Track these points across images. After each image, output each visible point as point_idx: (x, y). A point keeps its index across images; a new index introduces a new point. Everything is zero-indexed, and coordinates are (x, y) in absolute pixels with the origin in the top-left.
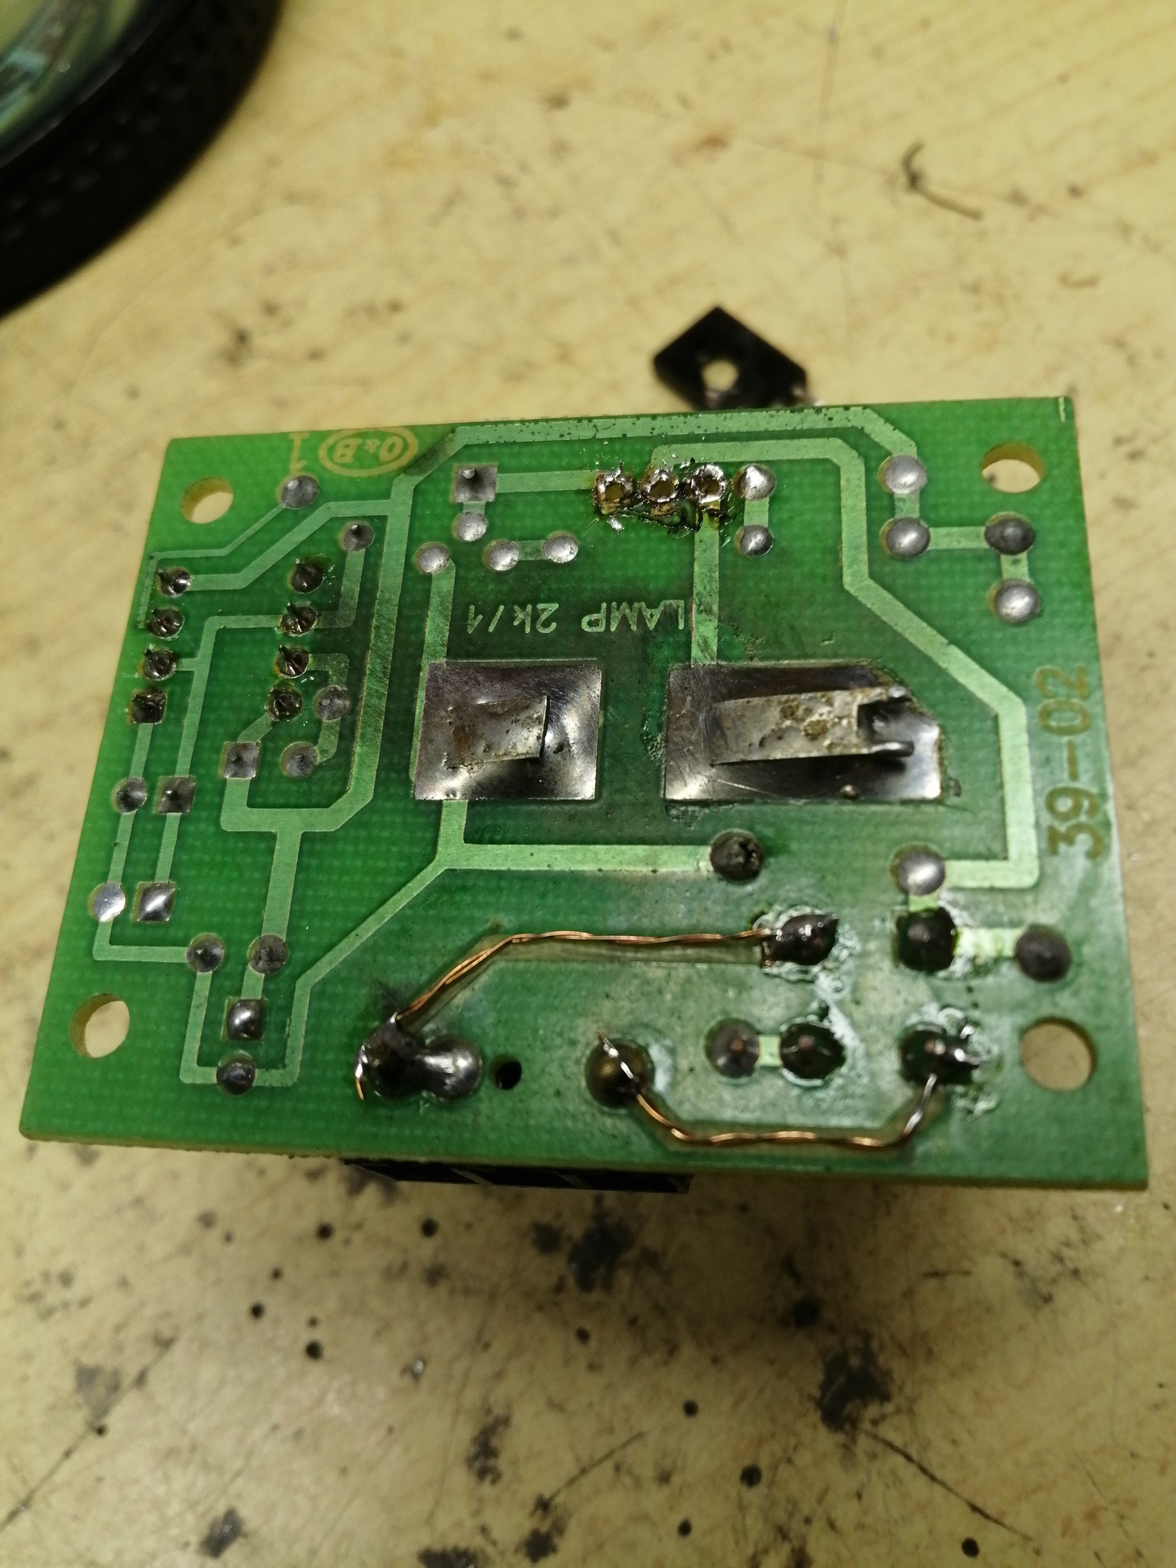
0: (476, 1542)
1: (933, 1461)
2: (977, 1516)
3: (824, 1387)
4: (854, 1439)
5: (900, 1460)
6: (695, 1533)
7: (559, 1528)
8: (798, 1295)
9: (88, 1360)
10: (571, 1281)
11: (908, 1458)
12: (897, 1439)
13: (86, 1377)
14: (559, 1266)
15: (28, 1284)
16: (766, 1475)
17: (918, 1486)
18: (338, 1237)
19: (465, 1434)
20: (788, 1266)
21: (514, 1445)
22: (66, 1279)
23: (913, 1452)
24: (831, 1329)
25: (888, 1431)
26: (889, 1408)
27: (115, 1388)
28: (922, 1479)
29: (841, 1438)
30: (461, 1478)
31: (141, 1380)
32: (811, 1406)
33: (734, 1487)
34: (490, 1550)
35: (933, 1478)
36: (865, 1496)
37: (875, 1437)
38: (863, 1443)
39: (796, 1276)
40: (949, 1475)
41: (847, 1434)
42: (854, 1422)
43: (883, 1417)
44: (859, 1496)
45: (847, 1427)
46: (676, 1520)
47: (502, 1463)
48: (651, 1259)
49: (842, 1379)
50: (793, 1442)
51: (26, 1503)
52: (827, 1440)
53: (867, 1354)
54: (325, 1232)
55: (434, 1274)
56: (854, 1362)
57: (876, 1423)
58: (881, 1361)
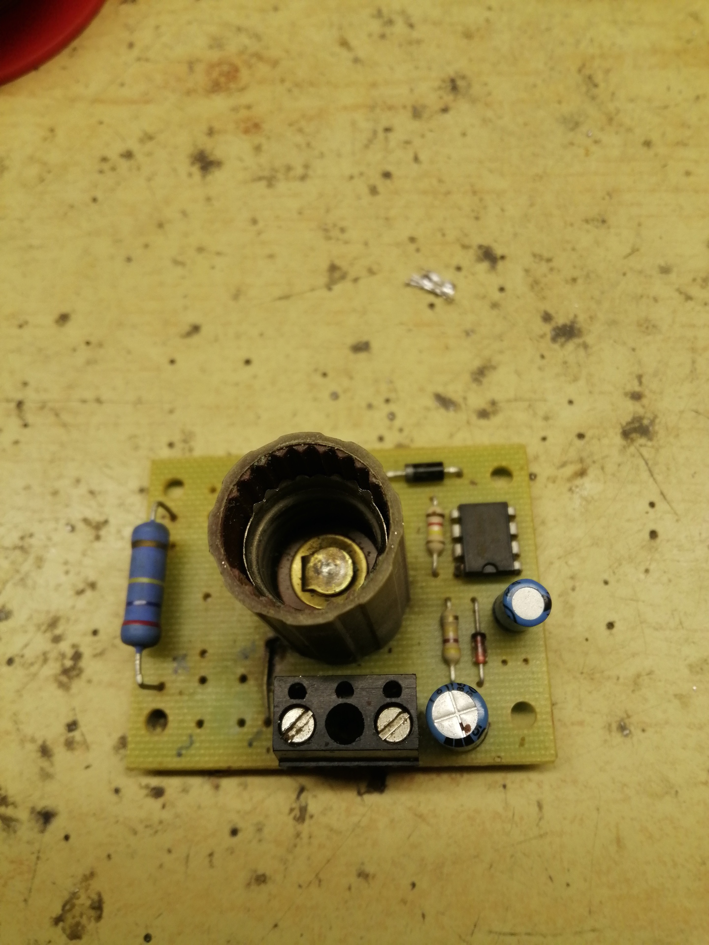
0: (460, 400)
1: (656, 470)
2: (662, 497)
3: (628, 424)
4: (629, 446)
5: (642, 463)
6: (547, 443)
7: (495, 413)
8: (637, 389)
9: (337, 262)
10: (549, 336)
11: (647, 464)
12: (646, 455)
13: (333, 268)
14: (547, 329)
15: (326, 224)
16: (587, 439)
17: (645, 475)
18: (463, 272)
19: (477, 364)
20: (640, 378)
21: (493, 378)
22: (343, 230)
23: (650, 463)
24: (643, 407)
25: (644, 451)
26: (649, 444)
27: (343, 277)
28: (647, 473)
29: (624, 443)
30: (466, 377)
31: (356, 280)
32: (620, 427)
33: (572, 436)
34: (463, 406)
35: (652, 475)
36: (621, 466)
37: (638, 450)
38: (632, 449)
39: (640, 383)
40: (659, 478)
41: (627, 442)
42: (633, 440)
43: (645, 446)
44: (619, 465)
45: (629, 441)
46: (543, 434)
47: (485, 381)
48: (585, 346)
49: (637, 425)
50: (604, 434)
51: (286, 297)
52: (618, 440)
53: (652, 422)
54: (459, 269)
55: (495, 305)
56: (646, 422)
57: (641, 446)
58: (657, 428)
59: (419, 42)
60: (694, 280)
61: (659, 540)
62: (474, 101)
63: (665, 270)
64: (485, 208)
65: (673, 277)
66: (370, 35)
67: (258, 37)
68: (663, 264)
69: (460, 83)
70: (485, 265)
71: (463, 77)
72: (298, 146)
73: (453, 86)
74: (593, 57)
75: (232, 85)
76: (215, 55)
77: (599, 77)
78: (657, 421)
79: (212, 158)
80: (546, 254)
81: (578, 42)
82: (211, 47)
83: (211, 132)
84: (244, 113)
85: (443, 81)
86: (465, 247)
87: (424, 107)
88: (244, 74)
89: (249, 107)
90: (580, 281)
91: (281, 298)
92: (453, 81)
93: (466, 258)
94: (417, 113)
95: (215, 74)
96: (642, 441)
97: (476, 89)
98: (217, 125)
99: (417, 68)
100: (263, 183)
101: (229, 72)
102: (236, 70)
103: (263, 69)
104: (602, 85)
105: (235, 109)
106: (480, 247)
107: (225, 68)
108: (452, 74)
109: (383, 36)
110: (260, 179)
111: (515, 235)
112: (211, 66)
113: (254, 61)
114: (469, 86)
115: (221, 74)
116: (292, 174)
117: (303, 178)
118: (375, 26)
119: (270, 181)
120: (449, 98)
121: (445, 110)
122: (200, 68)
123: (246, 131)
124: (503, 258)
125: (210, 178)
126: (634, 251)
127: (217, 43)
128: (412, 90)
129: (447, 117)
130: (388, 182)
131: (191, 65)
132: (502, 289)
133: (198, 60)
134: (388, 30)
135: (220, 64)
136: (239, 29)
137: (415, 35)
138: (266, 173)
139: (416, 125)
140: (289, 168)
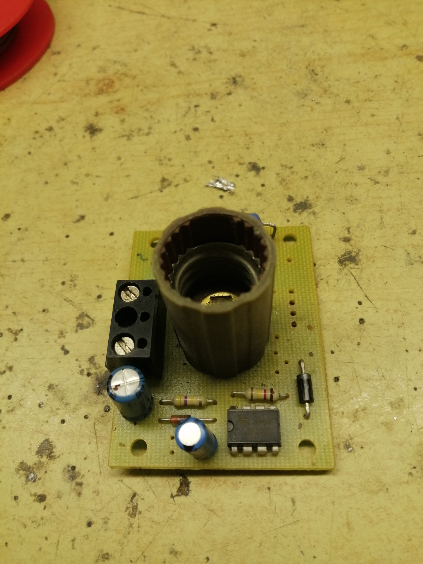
1: (361, 283)
2: (366, 298)
3: (342, 256)
4: (343, 269)
5: (353, 278)
8: (347, 235)
9: (166, 177)
10: (292, 209)
11: (355, 279)
12: (355, 274)
13: (164, 180)
14: (291, 205)
15: (160, 157)
16: (317, 266)
17: (354, 285)
18: (240, 178)
20: (348, 229)
22: (170, 160)
23: (357, 278)
24: (351, 245)
25: (353, 271)
26: (356, 267)
27: (169, 185)
28: (356, 284)
29: (340, 267)
31: (177, 186)
32: (337, 258)
35: (359, 285)
36: (339, 281)
37: (349, 271)
38: (346, 271)
39: (349, 232)
40: (363, 287)
41: (342, 267)
42: (345, 265)
43: (354, 268)
48: (314, 213)
49: (348, 256)
50: (328, 262)
51: (136, 197)
52: (337, 266)
53: (357, 254)
54: (237, 176)
55: (259, 194)
56: (353, 254)
57: (351, 268)
58: (360, 257)
59: (215, 61)
60: (380, 172)
61: (365, 325)
62: (246, 88)
63: (361, 168)
64: (253, 142)
65: (366, 171)
66: (188, 59)
67: (125, 65)
68: (360, 165)
69: (238, 79)
70: (253, 173)
71: (240, 76)
72: (146, 118)
73: (234, 81)
74: (314, 60)
75: (110, 90)
76: (101, 76)
77: (318, 70)
78: (361, 253)
79: (97, 127)
80: (289, 165)
81: (306, 54)
82: (99, 72)
83: (97, 114)
84: (116, 103)
85: (229, 79)
86: (241, 164)
87: (218, 93)
88: (117, 84)
89: (119, 100)
90: (309, 178)
91: (132, 198)
92: (234, 79)
93: (242, 170)
94: (213, 96)
95: (101, 85)
96: (352, 265)
97: (247, 82)
98: (100, 111)
99: (213, 74)
100: (125, 138)
101: (108, 84)
102: (113, 82)
103: (128, 81)
104: (320, 74)
105: (111, 102)
106: (250, 163)
107: (107, 82)
108: (234, 75)
109: (195, 59)
110: (123, 136)
111: (271, 155)
112: (99, 81)
113: (122, 77)
114: (243, 80)
115: (104, 85)
116: (141, 132)
117: (148, 134)
118: (191, 55)
119: (129, 137)
120: (231, 88)
121: (229, 94)
122: (92, 83)
123: (117, 113)
124: (263, 168)
125: (95, 137)
126: (342, 159)
127: (102, 70)
128: (211, 85)
129: (230, 97)
130: (196, 133)
131: (88, 82)
132: (263, 185)
133: (92, 79)
134: (197, 56)
135: (104, 80)
136: (115, 62)
137: (213, 57)
138: (127, 133)
139: (213, 103)
140: (140, 130)
